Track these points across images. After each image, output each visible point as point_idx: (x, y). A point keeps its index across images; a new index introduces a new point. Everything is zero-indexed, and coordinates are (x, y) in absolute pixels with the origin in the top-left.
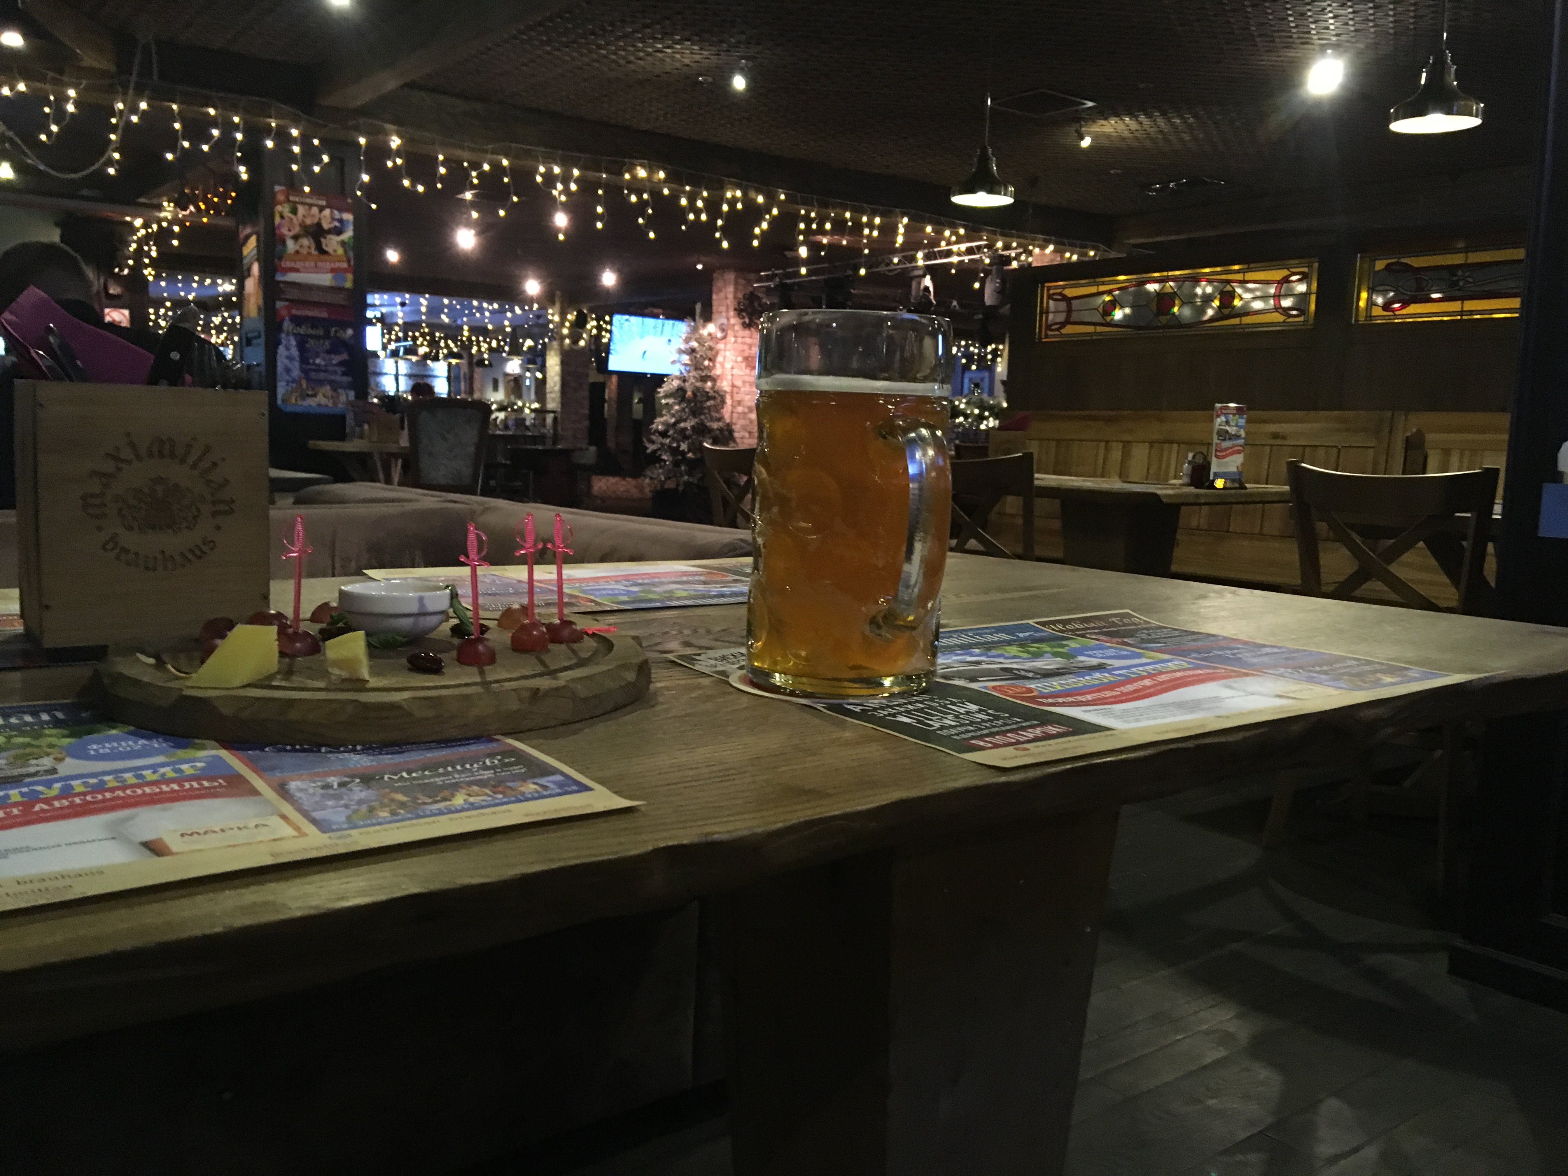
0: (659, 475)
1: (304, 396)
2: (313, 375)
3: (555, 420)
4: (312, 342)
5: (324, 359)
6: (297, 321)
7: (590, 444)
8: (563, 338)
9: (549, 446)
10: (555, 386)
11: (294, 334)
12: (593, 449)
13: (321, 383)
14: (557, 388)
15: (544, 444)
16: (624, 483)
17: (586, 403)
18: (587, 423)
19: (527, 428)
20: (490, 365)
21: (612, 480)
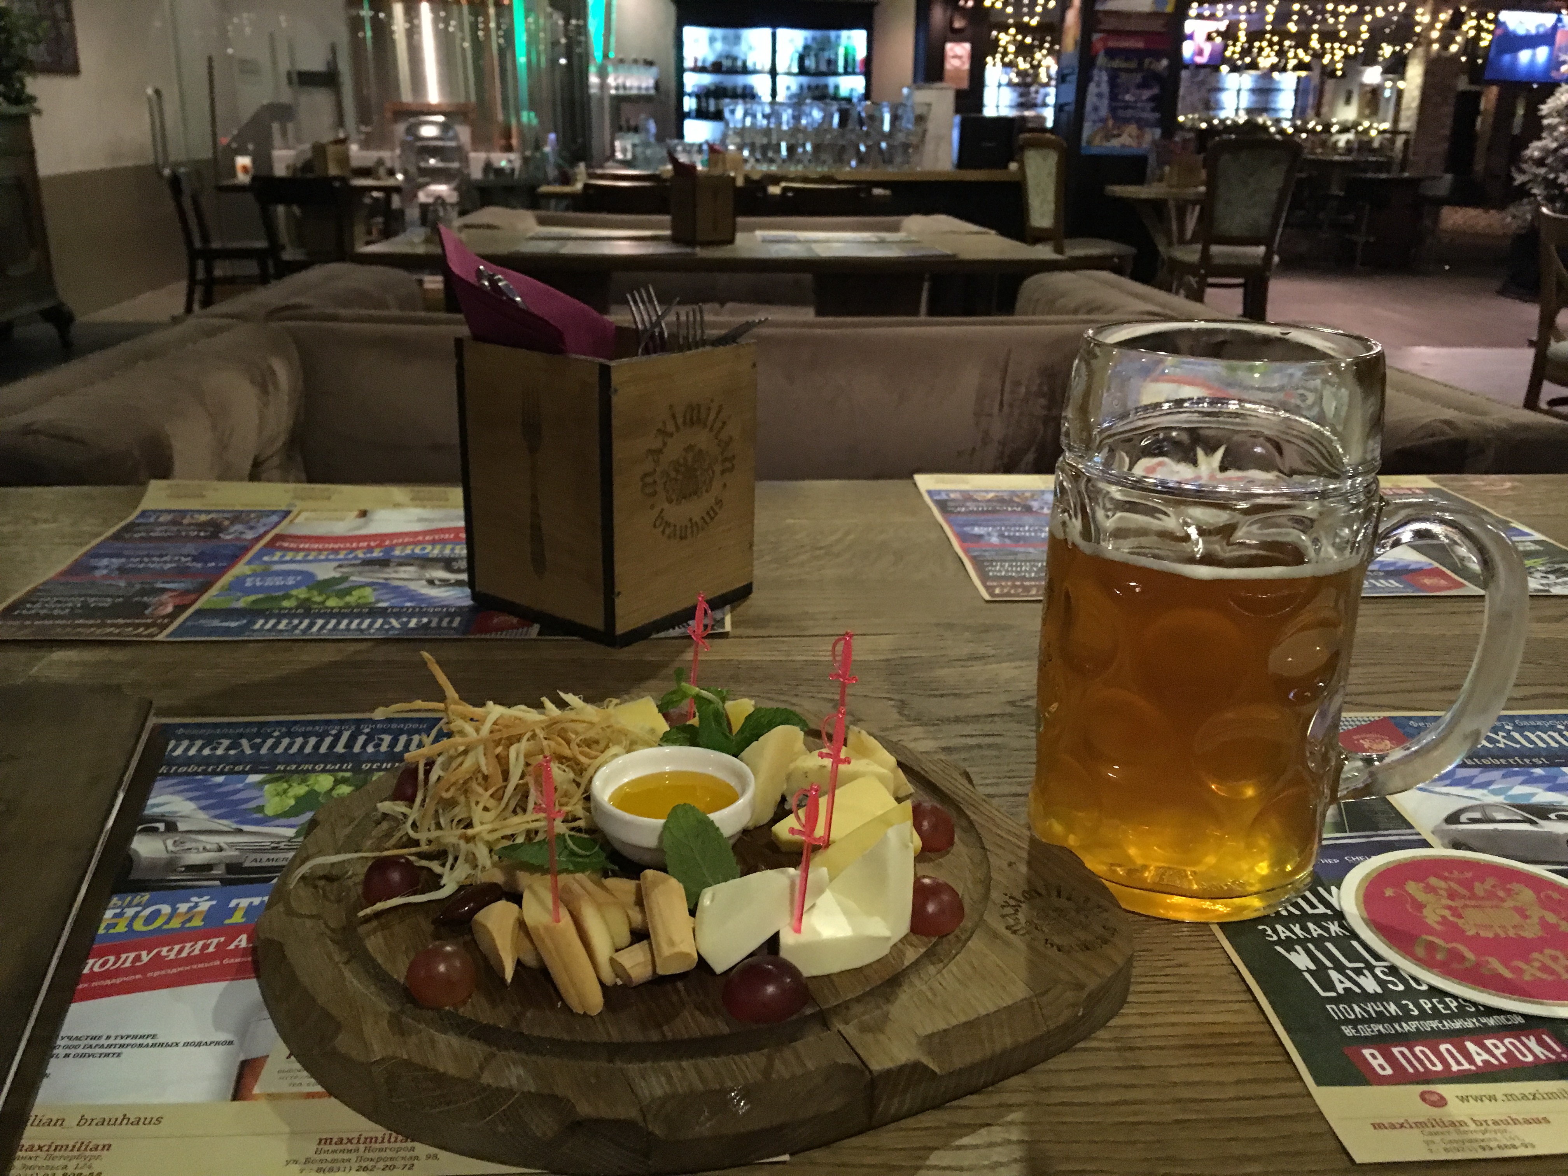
0: (1525, 213)
1: (1108, 137)
2: (1121, 113)
3: (1406, 143)
4: (1124, 77)
5: (1134, 95)
6: (1111, 53)
7: (1447, 171)
8: (1431, 42)
9: (1393, 175)
10: (1413, 101)
11: (1107, 70)
12: (1449, 177)
13: (1127, 121)
14: (1415, 104)
15: (1388, 172)
16: (1484, 215)
17: (1449, 121)
18: (1446, 145)
19: (1373, 151)
20: (1343, 75)
21: (1472, 212)
